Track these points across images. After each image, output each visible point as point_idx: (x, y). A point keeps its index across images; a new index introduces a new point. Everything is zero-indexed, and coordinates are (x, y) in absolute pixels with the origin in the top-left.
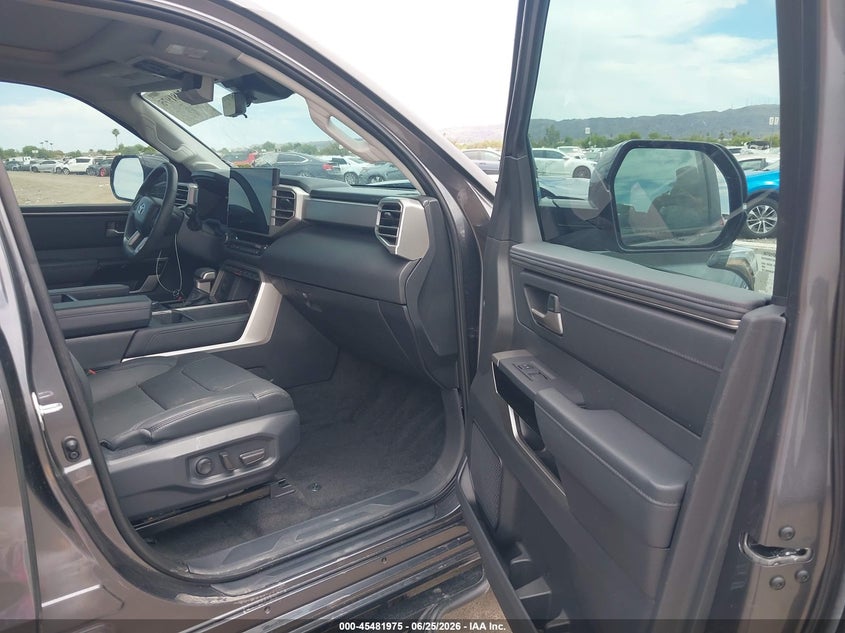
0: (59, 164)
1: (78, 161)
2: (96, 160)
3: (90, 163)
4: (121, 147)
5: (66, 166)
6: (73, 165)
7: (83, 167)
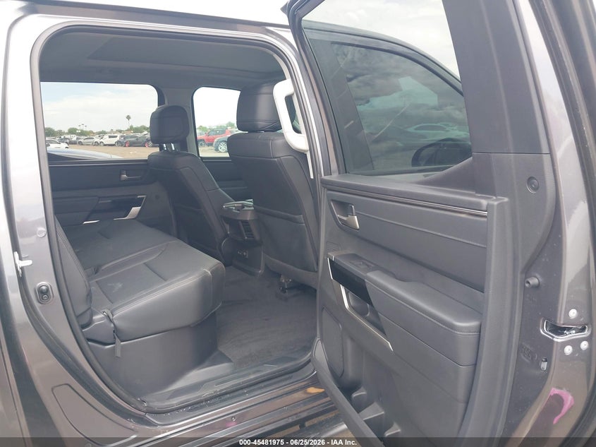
0: (97, 139)
1: (110, 137)
2: (121, 136)
3: (118, 139)
4: (131, 127)
5: (102, 140)
6: (106, 140)
7: (113, 141)
